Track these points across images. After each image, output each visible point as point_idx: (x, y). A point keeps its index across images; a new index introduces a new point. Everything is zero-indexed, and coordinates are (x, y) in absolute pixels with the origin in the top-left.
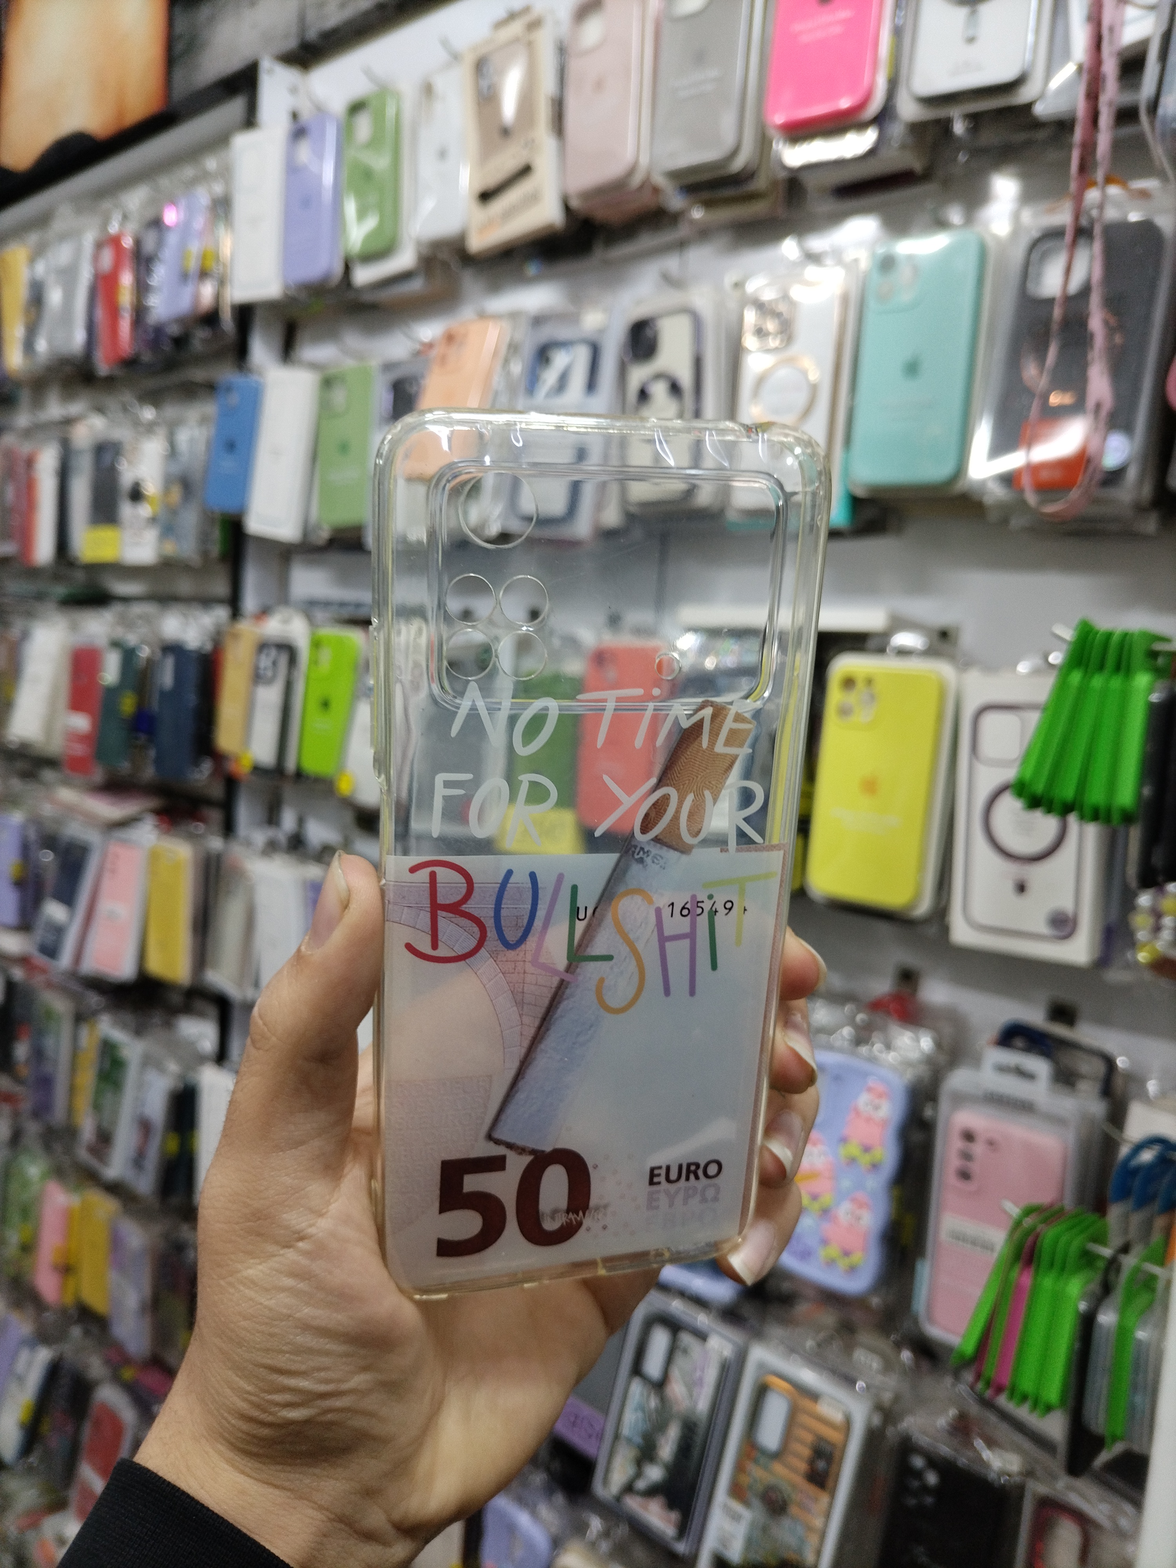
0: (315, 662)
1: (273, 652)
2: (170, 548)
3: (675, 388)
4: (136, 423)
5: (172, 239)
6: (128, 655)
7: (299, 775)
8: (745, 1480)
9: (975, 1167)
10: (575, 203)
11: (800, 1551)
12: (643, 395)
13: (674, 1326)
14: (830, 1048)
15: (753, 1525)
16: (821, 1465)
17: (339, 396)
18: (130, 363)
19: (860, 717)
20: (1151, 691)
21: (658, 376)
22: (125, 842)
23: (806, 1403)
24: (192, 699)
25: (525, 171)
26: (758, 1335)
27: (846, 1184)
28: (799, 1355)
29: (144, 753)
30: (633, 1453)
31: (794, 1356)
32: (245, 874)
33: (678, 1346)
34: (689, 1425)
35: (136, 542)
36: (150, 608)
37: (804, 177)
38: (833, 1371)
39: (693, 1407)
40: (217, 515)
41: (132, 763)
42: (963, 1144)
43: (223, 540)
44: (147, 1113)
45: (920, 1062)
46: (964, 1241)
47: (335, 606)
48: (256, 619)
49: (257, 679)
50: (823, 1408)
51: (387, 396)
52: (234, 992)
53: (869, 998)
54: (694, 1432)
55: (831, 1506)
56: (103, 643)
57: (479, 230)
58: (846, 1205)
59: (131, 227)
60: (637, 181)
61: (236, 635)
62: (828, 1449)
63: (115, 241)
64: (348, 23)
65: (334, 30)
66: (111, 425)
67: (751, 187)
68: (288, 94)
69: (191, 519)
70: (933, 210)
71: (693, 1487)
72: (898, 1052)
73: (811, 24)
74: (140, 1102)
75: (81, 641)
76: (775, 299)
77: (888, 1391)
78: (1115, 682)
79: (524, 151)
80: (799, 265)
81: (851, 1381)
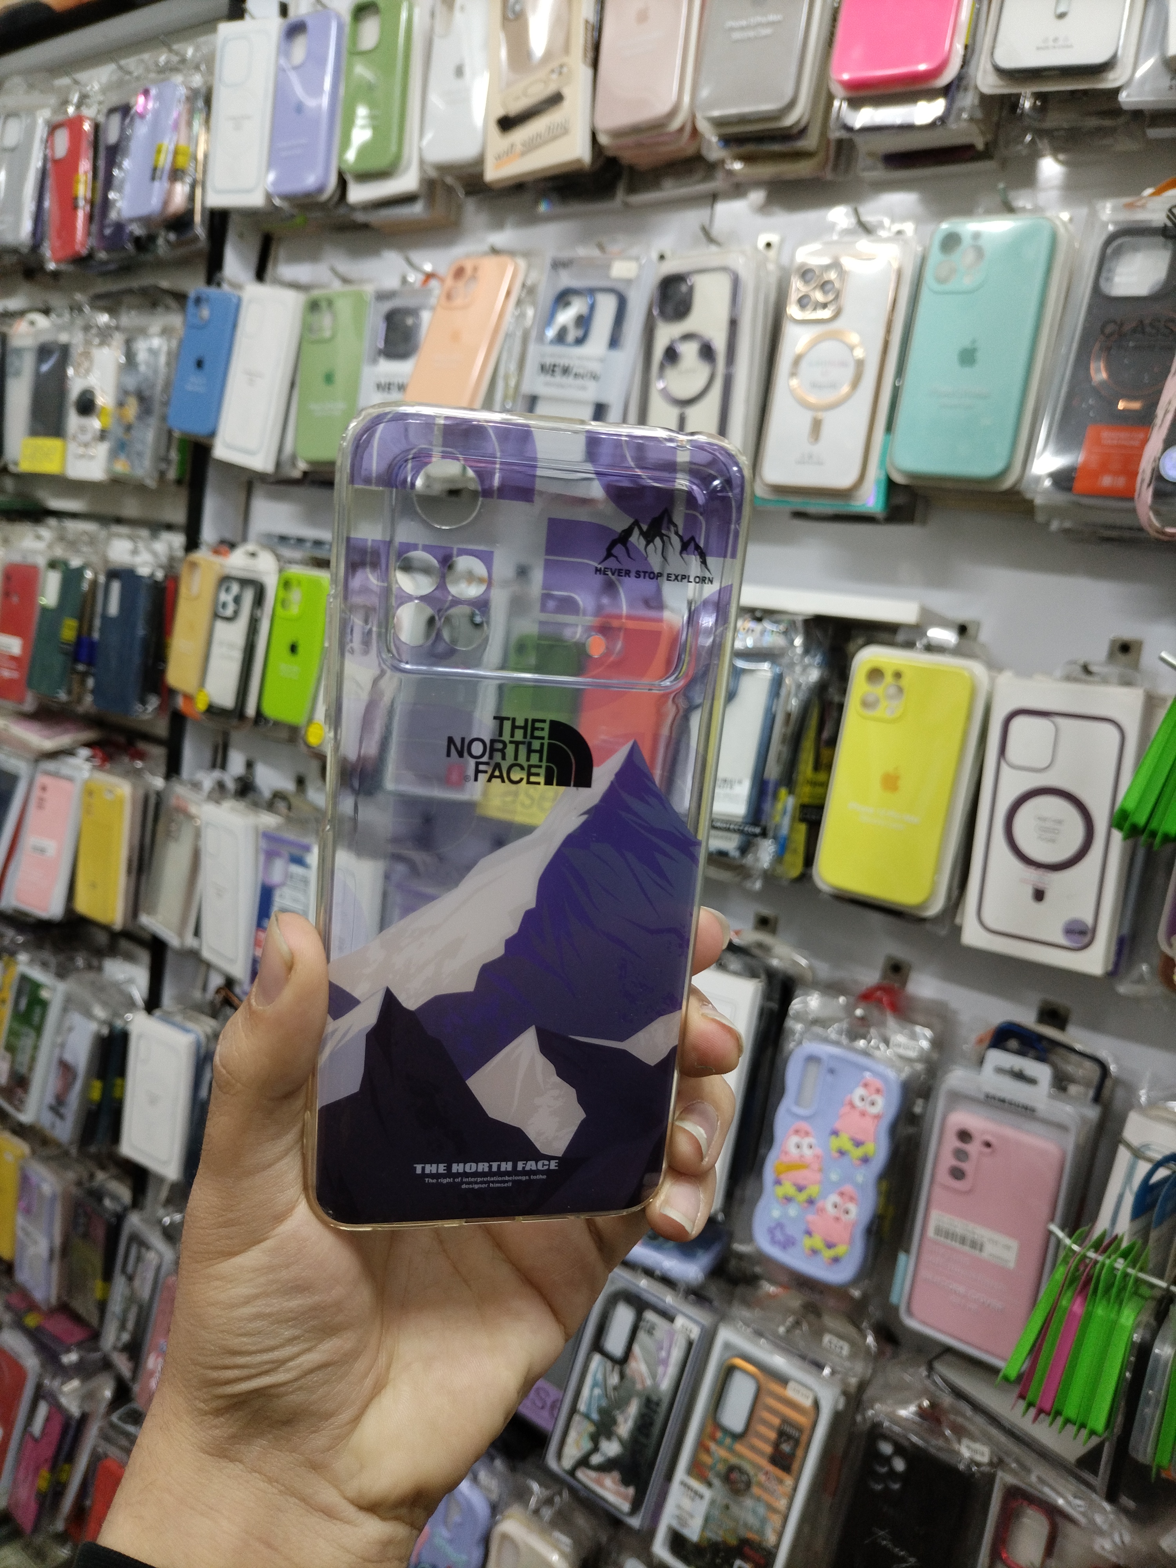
0: (284, 603)
1: (235, 588)
2: (121, 467)
3: (707, 352)
4: (87, 328)
5: (141, 131)
6: (71, 577)
7: (258, 719)
8: (706, 1459)
9: (968, 1167)
10: (603, 140)
11: (761, 1532)
12: (671, 355)
13: (639, 1304)
14: (826, 1040)
15: (713, 1503)
16: (786, 1448)
17: (326, 320)
18: (83, 261)
19: (885, 711)
21: (688, 337)
22: (56, 775)
23: (775, 1387)
24: (141, 631)
25: (556, 99)
26: (723, 1317)
27: (834, 1177)
28: (766, 1338)
29: (83, 682)
30: (591, 1428)
31: (762, 1341)
32: (190, 817)
33: (642, 1324)
34: (650, 1404)
35: (82, 456)
36: (90, 527)
37: (859, 140)
38: (803, 1357)
39: (656, 1386)
40: (177, 434)
41: (69, 692)
42: (958, 1144)
43: (182, 463)
44: (68, 1057)
45: (919, 1060)
46: (952, 1240)
47: (308, 545)
48: (216, 552)
49: (216, 616)
50: (792, 1392)
51: (382, 327)
52: (173, 939)
53: (863, 989)
54: (655, 1412)
55: (795, 1489)
56: (41, 561)
57: (499, 158)
58: (834, 1198)
59: (89, 112)
60: (676, 124)
61: (194, 565)
62: (794, 1433)
63: (73, 124)
66: (57, 325)
67: (800, 144)
69: (148, 439)
70: (1004, 191)
71: (651, 1465)
72: (896, 1049)
74: (61, 1045)
75: (14, 557)
76: (826, 267)
77: (855, 1377)
79: (554, 77)
80: (850, 235)
81: (820, 1367)
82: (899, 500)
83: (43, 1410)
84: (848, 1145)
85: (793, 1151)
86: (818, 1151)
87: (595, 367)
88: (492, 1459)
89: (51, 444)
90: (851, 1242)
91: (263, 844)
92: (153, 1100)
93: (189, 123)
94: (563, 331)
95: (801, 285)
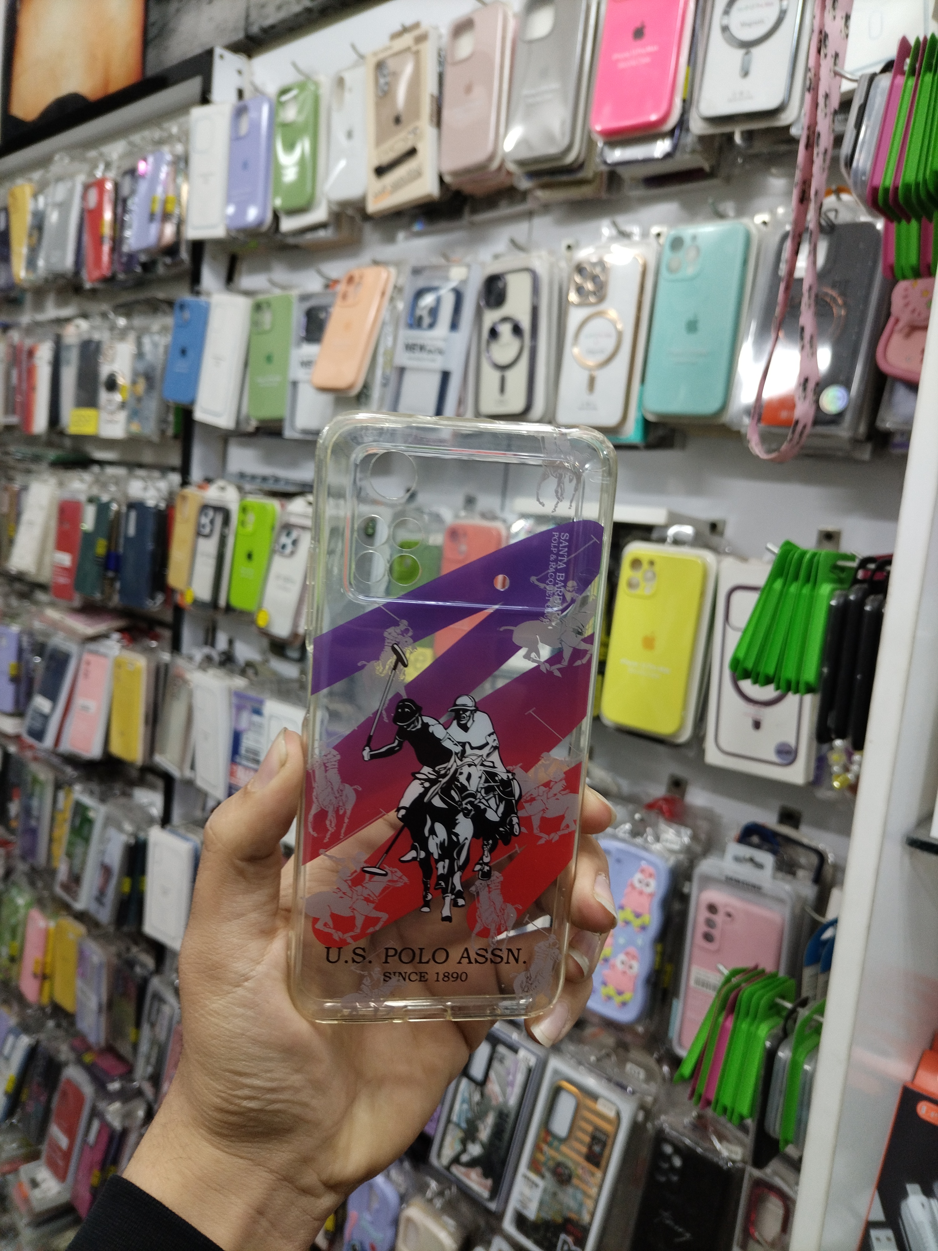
0: (243, 523)
1: (211, 513)
2: (135, 428)
4: (113, 328)
5: (143, 187)
6: (103, 509)
7: (229, 609)
8: (542, 1158)
9: (715, 933)
10: (448, 179)
11: (579, 1212)
12: (494, 333)
13: (495, 1041)
14: (615, 837)
15: (545, 1191)
16: (597, 1149)
17: (267, 318)
18: (110, 280)
19: (644, 590)
20: (831, 597)
21: (505, 319)
22: (96, 653)
23: (589, 1103)
24: (150, 546)
25: (412, 152)
26: (557, 1050)
27: (621, 941)
28: (585, 1067)
29: (112, 585)
30: (460, 1134)
31: (581, 1068)
32: (185, 682)
33: (496, 1055)
34: (502, 1116)
35: (111, 422)
36: (120, 471)
37: (620, 170)
38: (609, 1080)
39: (506, 1102)
40: (171, 404)
41: (103, 593)
42: (709, 915)
43: (176, 423)
44: (107, 860)
45: (680, 852)
46: (707, 988)
47: (258, 481)
48: (200, 487)
49: (199, 534)
50: (601, 1107)
51: (303, 320)
52: (175, 772)
53: (648, 800)
54: (506, 1121)
55: (603, 1180)
56: (83, 498)
57: (376, 195)
58: (622, 957)
59: (112, 174)
60: (495, 165)
61: (184, 498)
62: (603, 1137)
63: (100, 184)
64: (283, 22)
65: (273, 27)
66: (93, 328)
67: (580, 175)
68: (235, 75)
69: (152, 406)
70: (713, 204)
71: (504, 1162)
72: (664, 843)
73: (626, 55)
74: (103, 852)
75: (66, 495)
76: (594, 265)
77: (650, 1095)
78: (806, 590)
79: (411, 136)
80: (612, 239)
81: (622, 1087)
82: (660, 432)
83: (96, 1125)
87: (441, 344)
88: (401, 1161)
89: (88, 413)
90: (634, 991)
91: (234, 700)
92: (165, 892)
93: (174, 180)
94: (420, 319)
95: (578, 279)
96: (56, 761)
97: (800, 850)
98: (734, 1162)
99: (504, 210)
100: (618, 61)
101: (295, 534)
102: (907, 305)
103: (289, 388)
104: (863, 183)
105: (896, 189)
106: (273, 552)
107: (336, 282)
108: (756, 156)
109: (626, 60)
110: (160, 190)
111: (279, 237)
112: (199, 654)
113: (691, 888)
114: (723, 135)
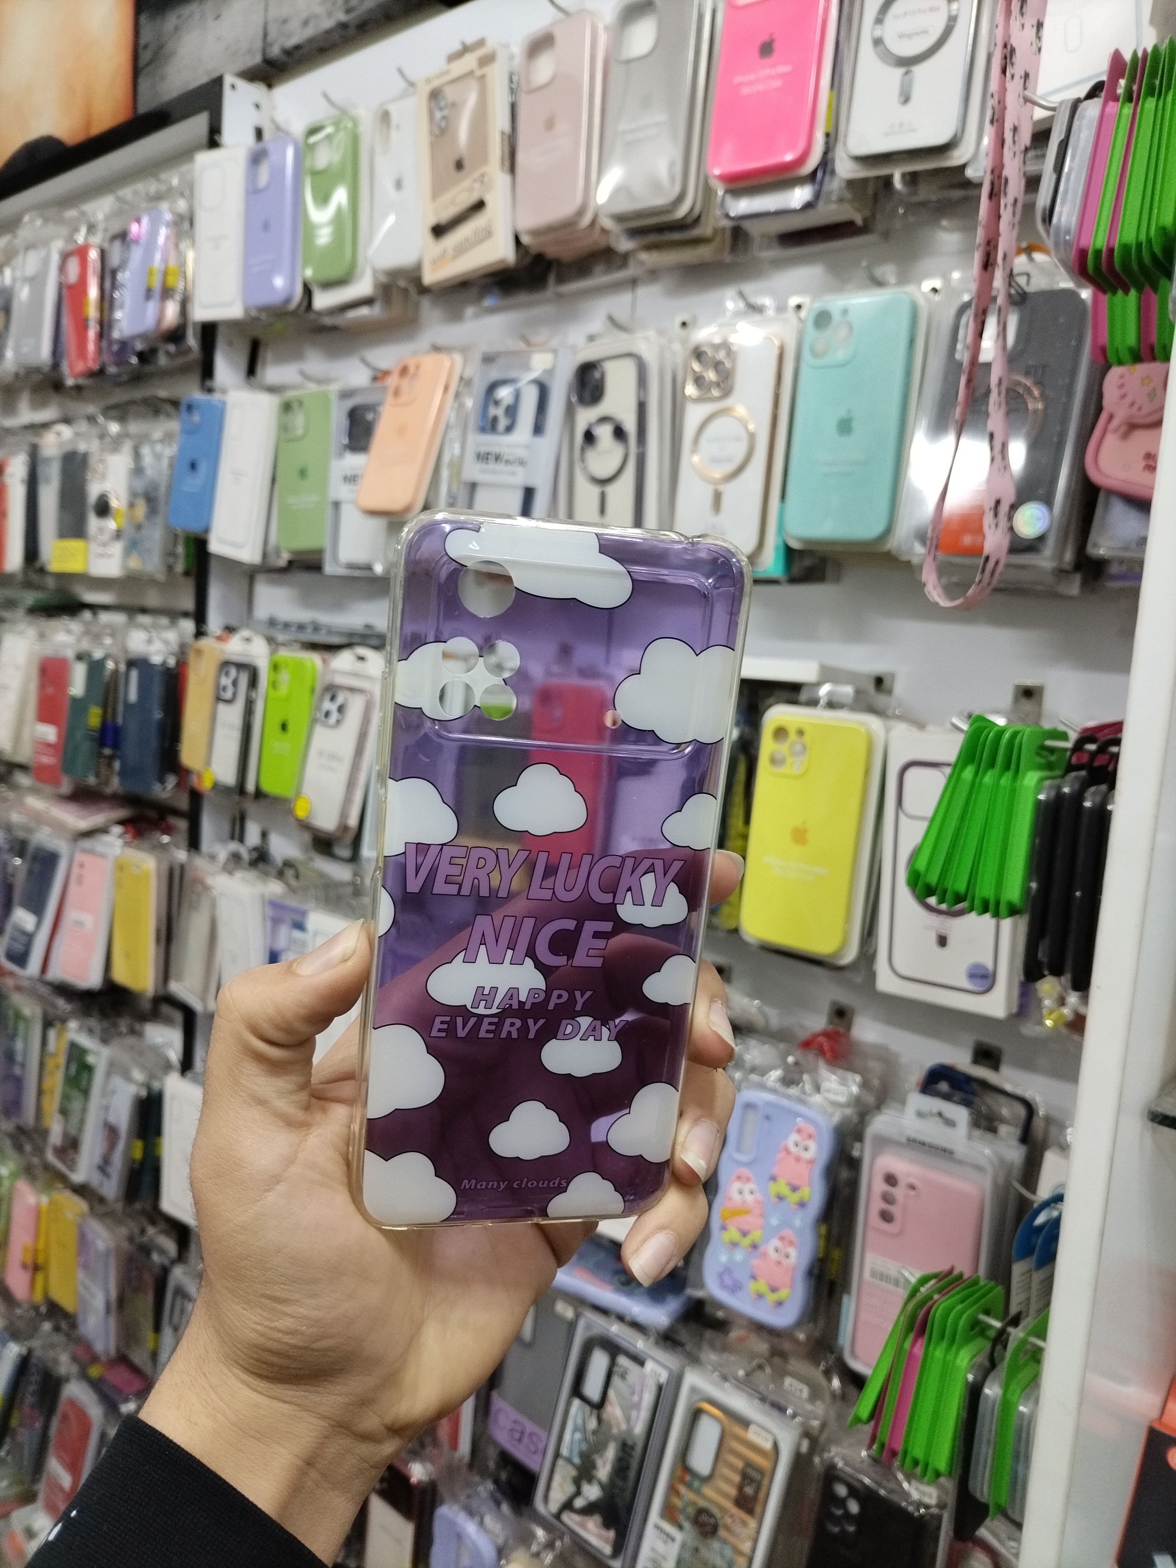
0: (274, 685)
1: (233, 672)
2: (134, 563)
3: (619, 433)
4: (102, 436)
5: (136, 255)
6: (95, 668)
7: (259, 794)
8: (678, 1503)
9: (895, 1210)
10: (525, 240)
12: (589, 437)
13: (613, 1349)
14: (762, 1087)
15: (683, 1546)
16: (749, 1490)
17: (299, 420)
18: (99, 374)
19: (791, 767)
20: (1039, 789)
21: (604, 420)
22: (91, 852)
23: (738, 1430)
24: (158, 715)
25: (479, 206)
26: (694, 1360)
27: (774, 1222)
28: (731, 1383)
29: (110, 765)
30: (573, 1472)
31: (727, 1385)
32: (207, 888)
33: (616, 1369)
34: (625, 1448)
35: (102, 555)
36: (119, 618)
37: (747, 225)
38: (763, 1399)
39: (630, 1431)
40: (180, 533)
41: (97, 775)
42: (886, 1187)
43: (187, 556)
44: (112, 1119)
45: (848, 1105)
46: (886, 1282)
47: (293, 629)
48: (219, 638)
49: (218, 699)
50: (753, 1435)
51: (345, 423)
52: (196, 1004)
53: (804, 1036)
54: (631, 1456)
55: (758, 1532)
56: (70, 654)
57: (434, 262)
58: (775, 1242)
59: (97, 239)
60: (586, 220)
61: (199, 652)
62: (757, 1476)
63: (82, 253)
64: (311, 41)
65: (297, 47)
66: (77, 434)
67: (696, 232)
68: (252, 109)
69: (155, 536)
70: (868, 268)
71: (629, 1508)
72: (827, 1095)
73: (752, 77)
74: (106, 1108)
75: (49, 651)
76: (716, 347)
77: (815, 1418)
78: (1006, 780)
79: (477, 185)
80: (737, 314)
81: (781, 1409)
82: (807, 562)
84: (785, 1190)
85: (736, 1197)
86: (758, 1196)
87: (521, 453)
89: (74, 545)
90: (792, 1286)
91: (269, 912)
93: (177, 246)
94: (495, 420)
95: (696, 366)
96: (44, 990)
97: (1002, 1099)
98: (927, 1507)
99: (599, 278)
100: (740, 85)
101: (340, 699)
102: (1123, 396)
103: (329, 510)
104: (1067, 242)
105: (1111, 251)
106: (314, 721)
107: (386, 373)
108: (922, 204)
109: (751, 83)
110: (158, 257)
111: (312, 316)
112: (223, 853)
113: (862, 1151)
114: (878, 178)
